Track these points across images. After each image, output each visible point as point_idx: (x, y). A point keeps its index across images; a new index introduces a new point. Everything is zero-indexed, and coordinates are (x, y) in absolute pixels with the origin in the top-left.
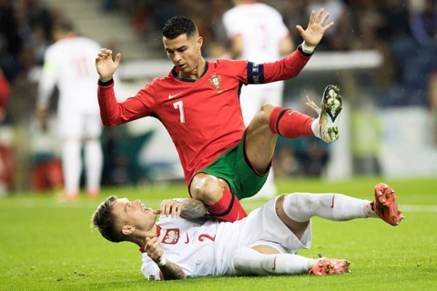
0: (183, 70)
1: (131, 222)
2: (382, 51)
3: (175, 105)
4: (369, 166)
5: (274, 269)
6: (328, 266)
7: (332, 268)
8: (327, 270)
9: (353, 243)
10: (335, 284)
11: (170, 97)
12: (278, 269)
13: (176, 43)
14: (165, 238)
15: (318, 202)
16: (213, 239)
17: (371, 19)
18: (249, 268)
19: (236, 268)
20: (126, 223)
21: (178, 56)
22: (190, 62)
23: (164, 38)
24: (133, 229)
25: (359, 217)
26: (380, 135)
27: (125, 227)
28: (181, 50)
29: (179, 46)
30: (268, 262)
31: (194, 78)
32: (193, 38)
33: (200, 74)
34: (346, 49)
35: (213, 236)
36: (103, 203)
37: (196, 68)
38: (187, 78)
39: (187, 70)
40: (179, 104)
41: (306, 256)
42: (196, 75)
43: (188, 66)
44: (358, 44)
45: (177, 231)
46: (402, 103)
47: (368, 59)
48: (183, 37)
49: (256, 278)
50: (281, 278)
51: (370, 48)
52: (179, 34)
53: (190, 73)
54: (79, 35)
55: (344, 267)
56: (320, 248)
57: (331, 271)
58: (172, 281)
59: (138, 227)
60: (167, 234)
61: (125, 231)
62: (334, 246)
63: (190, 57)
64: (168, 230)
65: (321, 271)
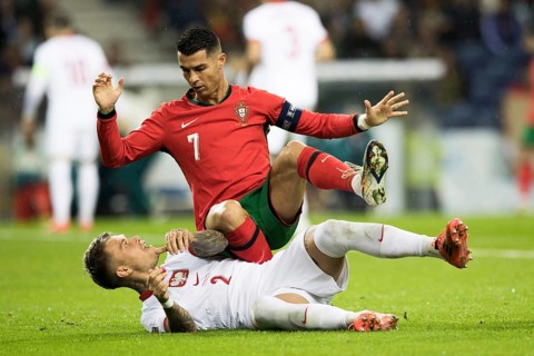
0: (199, 93)
1: (128, 261)
2: (445, 59)
3: (190, 138)
4: (426, 199)
5: (305, 322)
6: (373, 321)
7: (377, 323)
8: (371, 325)
9: (403, 293)
10: (379, 343)
11: (183, 126)
12: (309, 324)
13: (194, 60)
14: (170, 281)
15: (363, 234)
16: (228, 282)
17: (432, 21)
18: (273, 320)
19: (256, 320)
20: (122, 263)
21: (195, 77)
22: (209, 84)
23: (179, 53)
24: (130, 271)
25: (415, 255)
26: (440, 162)
27: (121, 268)
28: (199, 69)
29: (196, 64)
30: (297, 314)
31: (212, 102)
32: (213, 55)
33: (220, 98)
34: (400, 56)
35: (227, 277)
36: (95, 240)
37: (217, 91)
38: (204, 101)
39: (205, 93)
40: (194, 138)
41: (345, 308)
42: (216, 99)
43: (207, 89)
44: (417, 50)
45: (186, 272)
46: (467, 124)
47: (427, 69)
48: (202, 53)
49: (282, 333)
50: (313, 333)
51: (431, 55)
52: (197, 50)
53: (208, 97)
54: (76, 32)
55: (391, 323)
56: (362, 298)
57: (376, 327)
58: (181, 334)
59: (137, 269)
60: (173, 277)
61: (121, 273)
62: (379, 297)
63: (210, 77)
64: (175, 272)
65: (364, 326)
